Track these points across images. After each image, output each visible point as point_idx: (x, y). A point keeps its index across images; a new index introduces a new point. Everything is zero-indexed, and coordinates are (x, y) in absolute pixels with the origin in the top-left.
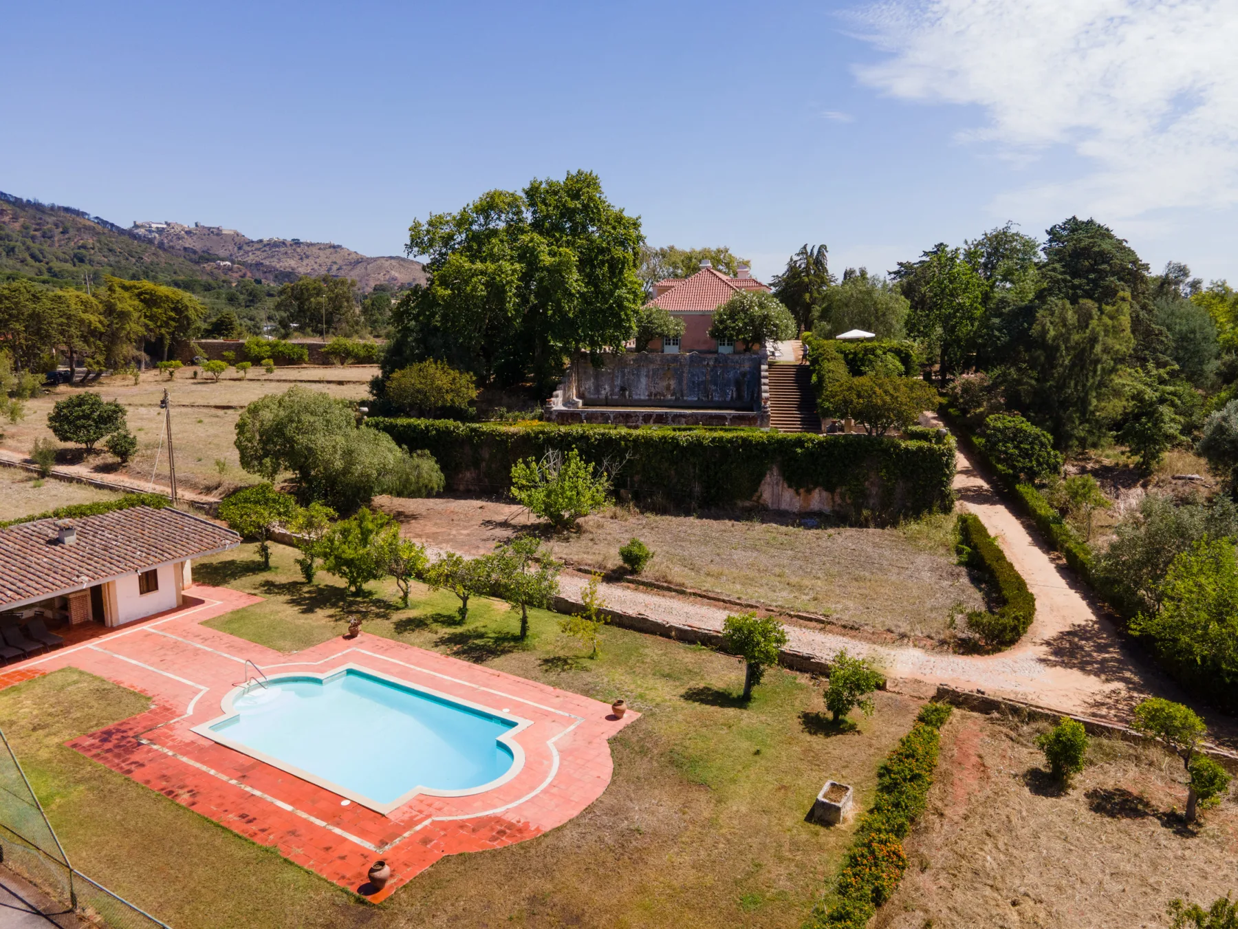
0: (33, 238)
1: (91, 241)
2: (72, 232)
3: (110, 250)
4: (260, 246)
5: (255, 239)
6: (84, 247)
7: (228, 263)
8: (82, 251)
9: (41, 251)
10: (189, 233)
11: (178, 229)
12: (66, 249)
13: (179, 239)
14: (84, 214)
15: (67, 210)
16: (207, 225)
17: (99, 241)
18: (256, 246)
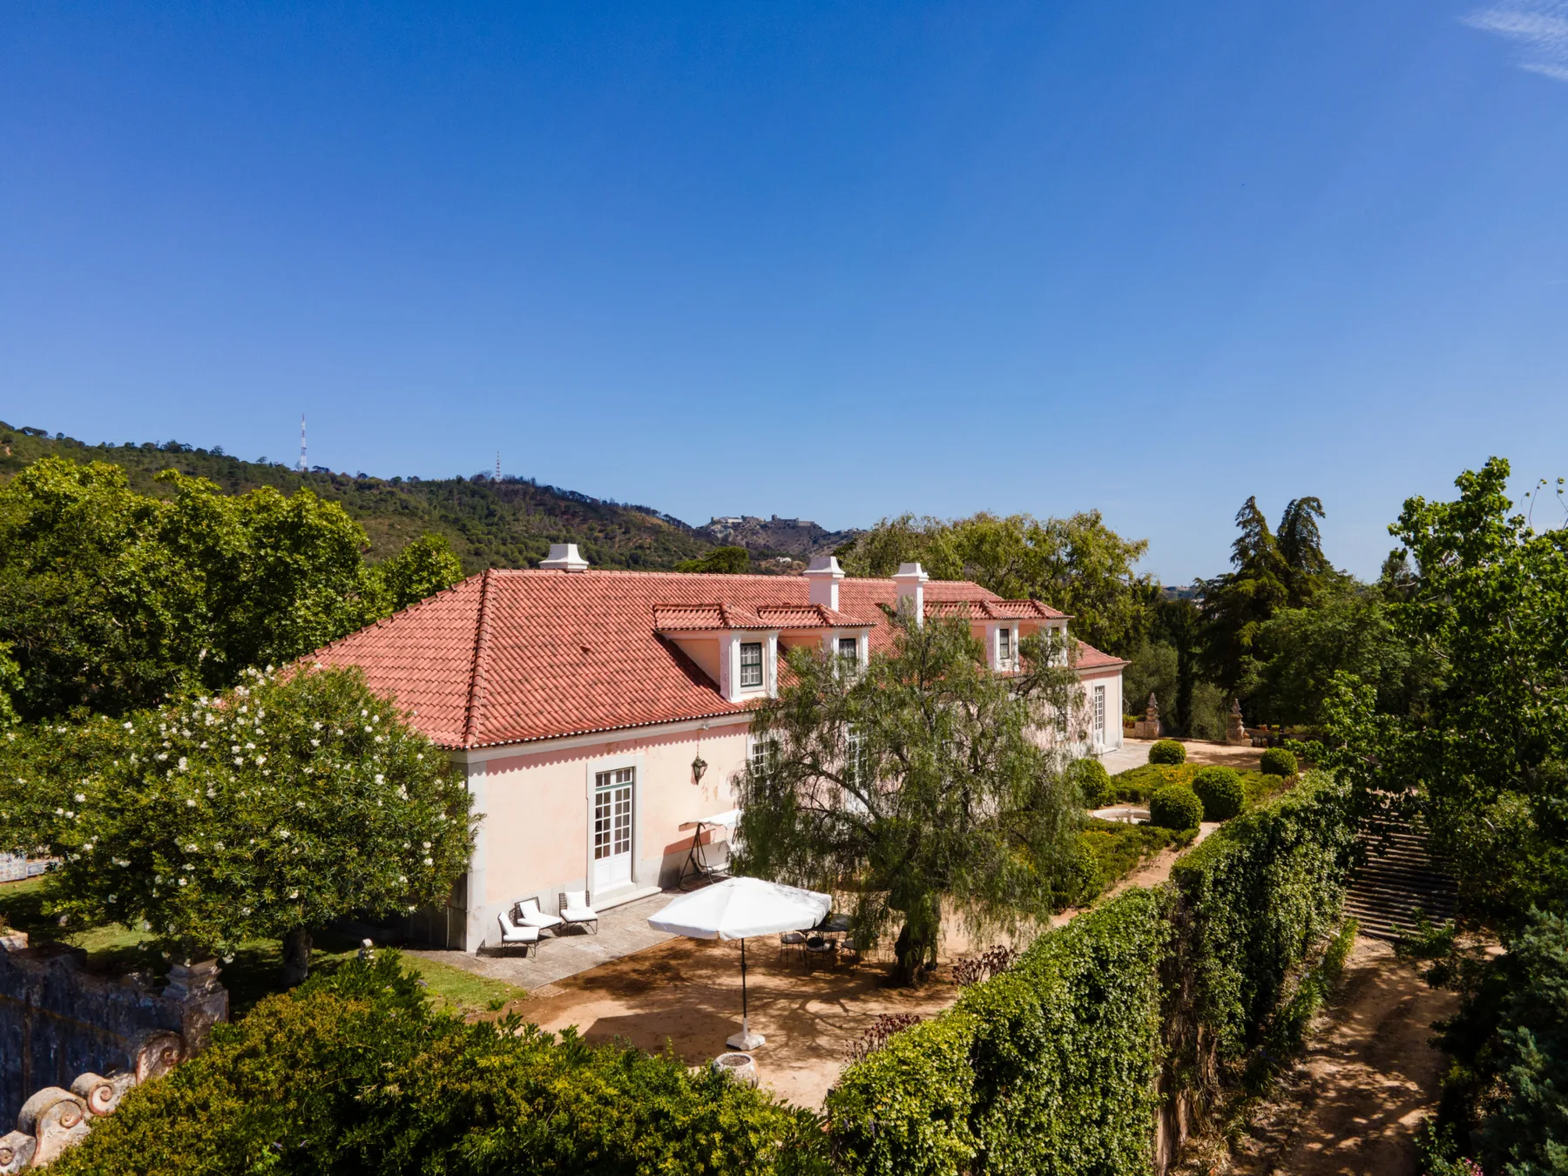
0: (596, 539)
1: (648, 540)
2: (633, 531)
3: (665, 549)
4: (836, 539)
5: (832, 531)
6: (641, 547)
7: (788, 559)
8: (639, 552)
9: (598, 553)
10: (765, 526)
11: (753, 523)
12: (624, 550)
13: (753, 534)
14: (655, 512)
15: (639, 509)
16: (783, 518)
17: (657, 541)
18: (834, 539)
